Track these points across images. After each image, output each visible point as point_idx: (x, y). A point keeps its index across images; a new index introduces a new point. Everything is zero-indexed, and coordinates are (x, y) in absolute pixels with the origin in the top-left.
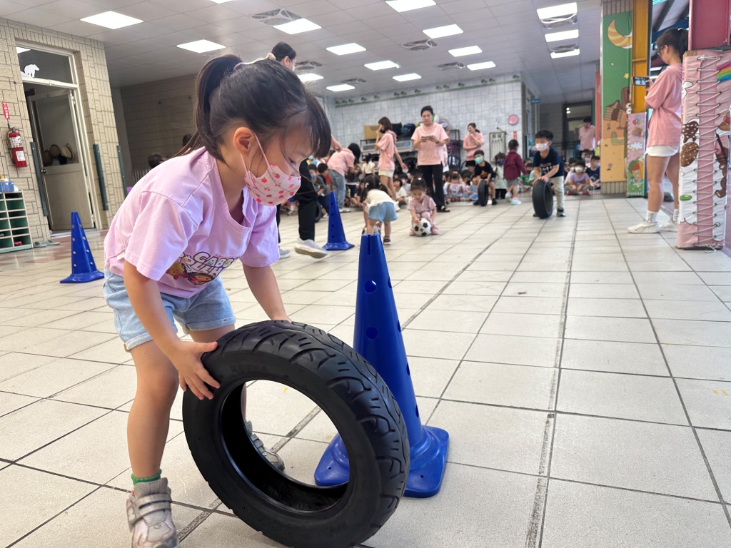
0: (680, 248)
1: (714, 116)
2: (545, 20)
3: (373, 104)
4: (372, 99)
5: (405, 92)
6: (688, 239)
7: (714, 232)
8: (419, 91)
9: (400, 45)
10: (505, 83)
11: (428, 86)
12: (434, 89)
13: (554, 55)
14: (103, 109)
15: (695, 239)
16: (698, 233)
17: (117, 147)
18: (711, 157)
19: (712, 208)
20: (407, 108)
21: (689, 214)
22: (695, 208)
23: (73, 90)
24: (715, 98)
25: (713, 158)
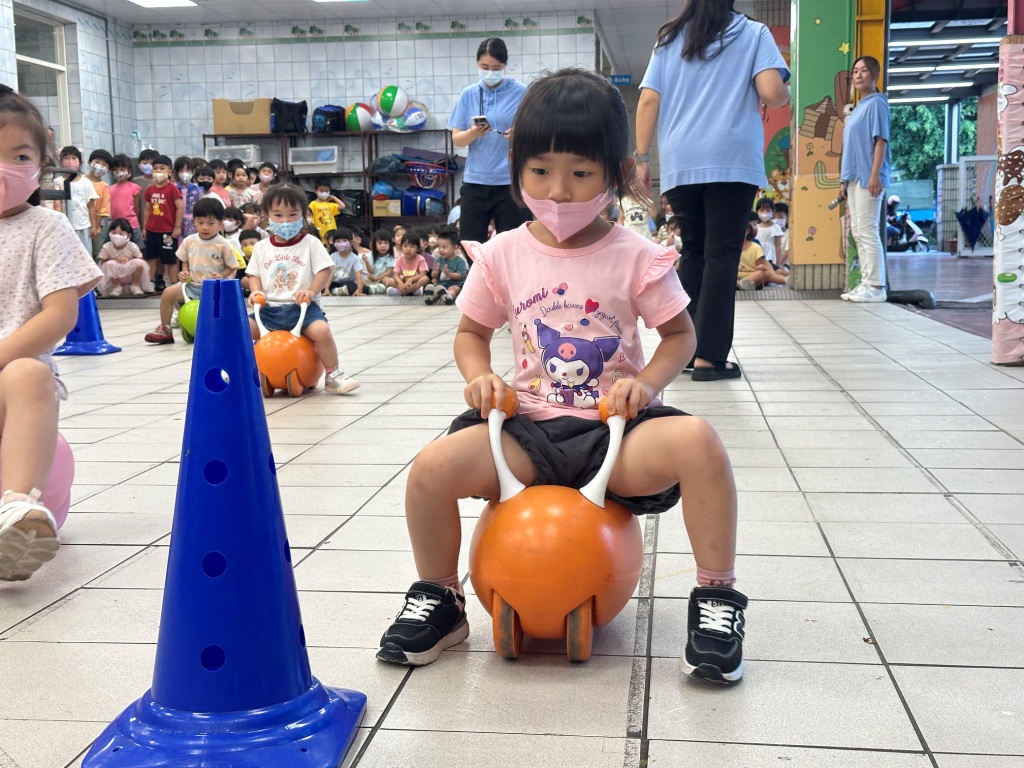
3: (235, 49)
4: (233, 35)
5: (318, 27)
8: (355, 30)
11: (377, 19)
15: (1022, 349)
20: (324, 67)
21: (1013, 306)
22: (1021, 296)
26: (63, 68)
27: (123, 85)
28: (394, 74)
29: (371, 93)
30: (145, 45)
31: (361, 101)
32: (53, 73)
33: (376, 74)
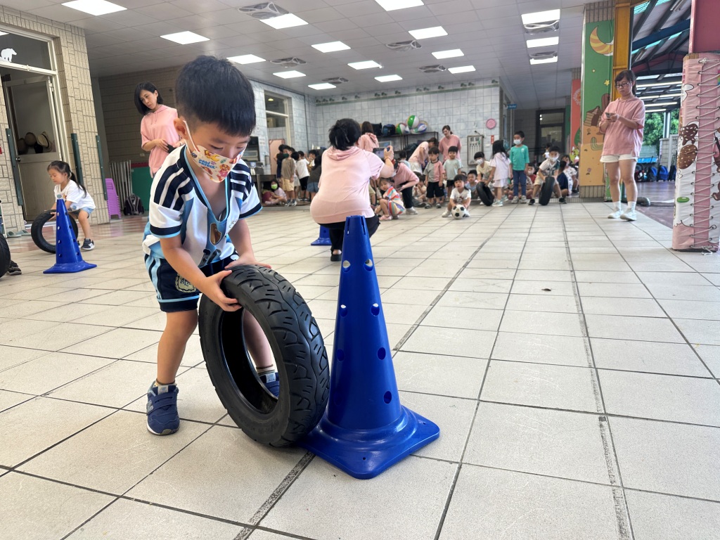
0: (676, 250)
1: (714, 119)
2: (528, 26)
3: (353, 104)
4: (353, 98)
5: (385, 93)
6: (684, 242)
7: (711, 234)
8: (399, 93)
9: (385, 45)
10: (484, 87)
11: (408, 88)
12: (414, 92)
13: (533, 62)
14: (82, 97)
15: (691, 241)
16: (695, 235)
17: (96, 136)
18: (709, 160)
19: (709, 210)
20: (387, 109)
21: (686, 216)
22: (692, 210)
23: (51, 77)
24: (716, 101)
25: (711, 161)
26: (287, 116)
27: (312, 121)
28: (415, 110)
29: (406, 118)
30: (320, 105)
31: (401, 122)
32: (284, 118)
33: (407, 110)
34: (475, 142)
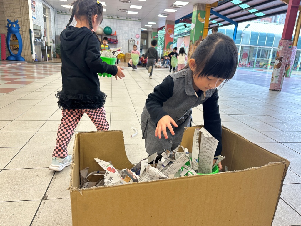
6: (274, 88)
7: (281, 86)
13: (159, 15)
16: (277, 86)
18: (284, 67)
21: (276, 81)
26: (48, 17)
34: (131, 43)
